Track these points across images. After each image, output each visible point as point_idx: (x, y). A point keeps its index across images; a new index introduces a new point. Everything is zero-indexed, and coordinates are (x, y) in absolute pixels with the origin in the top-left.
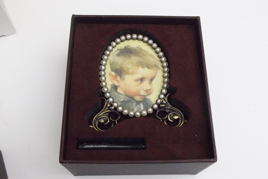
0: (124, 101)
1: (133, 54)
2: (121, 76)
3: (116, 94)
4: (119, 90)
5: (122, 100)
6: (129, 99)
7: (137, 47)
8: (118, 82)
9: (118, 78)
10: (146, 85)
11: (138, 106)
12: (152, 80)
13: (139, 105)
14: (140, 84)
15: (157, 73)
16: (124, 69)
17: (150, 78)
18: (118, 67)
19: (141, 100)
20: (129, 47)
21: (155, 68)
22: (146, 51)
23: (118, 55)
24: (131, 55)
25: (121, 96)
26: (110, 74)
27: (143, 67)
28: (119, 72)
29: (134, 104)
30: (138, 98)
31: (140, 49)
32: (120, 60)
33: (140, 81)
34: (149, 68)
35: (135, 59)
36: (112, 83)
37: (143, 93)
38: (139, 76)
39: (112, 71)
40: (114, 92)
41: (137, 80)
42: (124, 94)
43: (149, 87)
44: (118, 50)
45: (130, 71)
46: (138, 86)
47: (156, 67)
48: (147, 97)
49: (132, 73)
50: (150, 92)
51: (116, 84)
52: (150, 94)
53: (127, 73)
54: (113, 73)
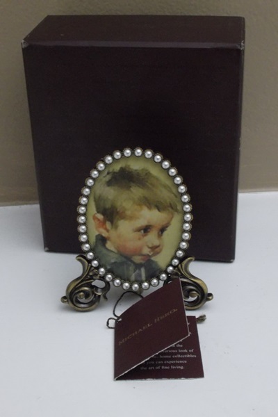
0: (115, 263)
1: (134, 182)
2: (112, 223)
3: (104, 251)
4: (109, 245)
5: (113, 261)
6: (124, 259)
7: (143, 169)
8: (108, 231)
9: (108, 225)
10: (152, 238)
11: (137, 271)
12: (162, 230)
13: (140, 269)
14: (144, 236)
15: (172, 218)
16: (118, 210)
17: (160, 227)
18: (108, 206)
19: (143, 262)
20: (127, 169)
21: (170, 209)
22: (157, 179)
23: (109, 183)
24: (132, 184)
25: (111, 254)
26: (95, 218)
27: (150, 208)
28: (110, 214)
29: (132, 268)
30: (137, 259)
31: (148, 174)
32: (110, 193)
33: (142, 231)
34: (159, 210)
35: (137, 192)
36: (97, 233)
37: (146, 251)
38: (142, 222)
39: (98, 212)
40: (100, 248)
41: (139, 230)
42: (116, 251)
43: (156, 242)
44: (108, 173)
45: (128, 213)
46: (139, 239)
47: (172, 208)
48: (153, 259)
49: (131, 218)
50: (157, 250)
51: (105, 234)
52: (158, 253)
53: (123, 216)
54: (100, 217)
